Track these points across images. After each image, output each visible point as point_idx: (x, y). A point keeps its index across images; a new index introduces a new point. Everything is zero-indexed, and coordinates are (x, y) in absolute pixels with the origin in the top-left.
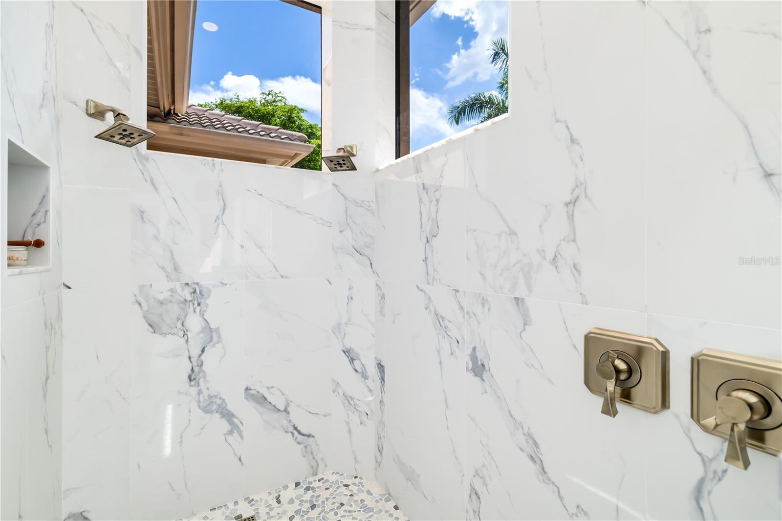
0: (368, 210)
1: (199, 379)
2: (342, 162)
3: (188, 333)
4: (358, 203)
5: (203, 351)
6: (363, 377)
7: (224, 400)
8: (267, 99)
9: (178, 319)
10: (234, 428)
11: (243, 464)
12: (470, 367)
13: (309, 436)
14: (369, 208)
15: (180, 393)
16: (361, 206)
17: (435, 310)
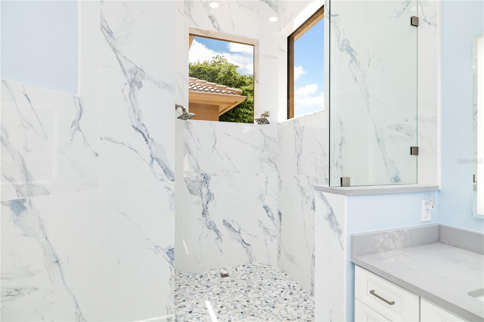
0: (275, 142)
1: (206, 214)
2: (263, 121)
3: (203, 195)
4: (270, 138)
5: (208, 202)
6: (272, 219)
7: (215, 224)
8: (215, 61)
9: (199, 189)
10: (219, 237)
11: (222, 253)
12: (312, 208)
13: (248, 245)
14: (275, 141)
15: (199, 219)
16: (271, 140)
17: (301, 186)
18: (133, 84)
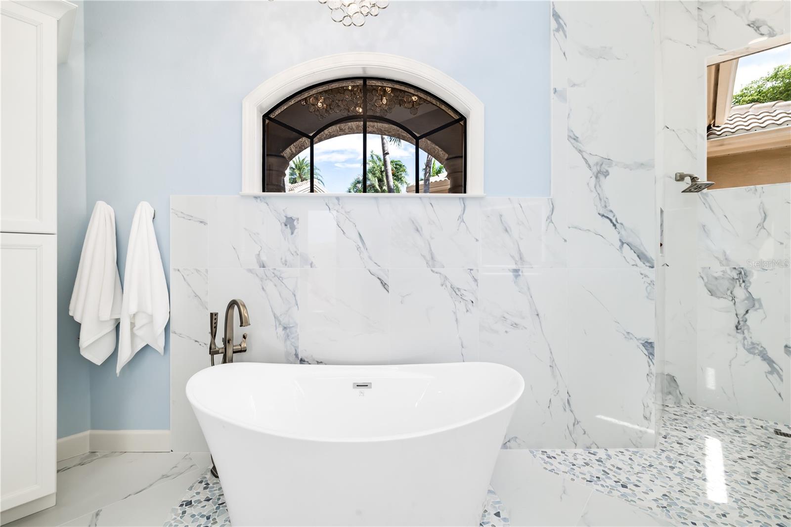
1: (744, 330)
3: (735, 299)
5: (747, 312)
7: (764, 348)
9: (728, 290)
10: (774, 371)
11: (782, 398)
15: (729, 335)
18: (599, 175)
